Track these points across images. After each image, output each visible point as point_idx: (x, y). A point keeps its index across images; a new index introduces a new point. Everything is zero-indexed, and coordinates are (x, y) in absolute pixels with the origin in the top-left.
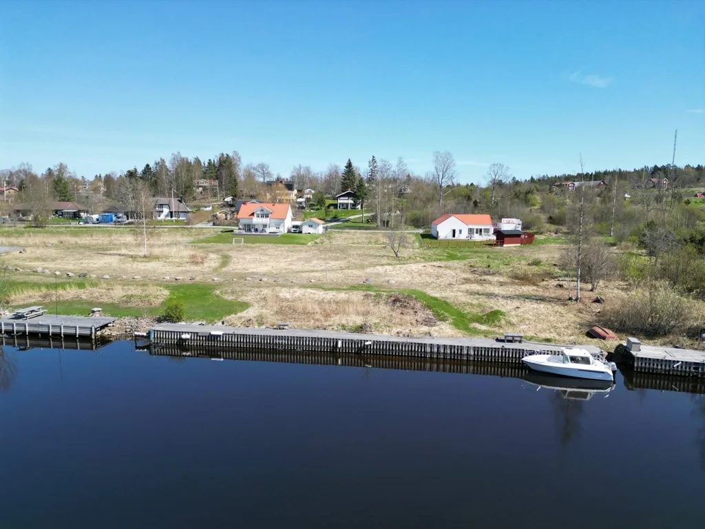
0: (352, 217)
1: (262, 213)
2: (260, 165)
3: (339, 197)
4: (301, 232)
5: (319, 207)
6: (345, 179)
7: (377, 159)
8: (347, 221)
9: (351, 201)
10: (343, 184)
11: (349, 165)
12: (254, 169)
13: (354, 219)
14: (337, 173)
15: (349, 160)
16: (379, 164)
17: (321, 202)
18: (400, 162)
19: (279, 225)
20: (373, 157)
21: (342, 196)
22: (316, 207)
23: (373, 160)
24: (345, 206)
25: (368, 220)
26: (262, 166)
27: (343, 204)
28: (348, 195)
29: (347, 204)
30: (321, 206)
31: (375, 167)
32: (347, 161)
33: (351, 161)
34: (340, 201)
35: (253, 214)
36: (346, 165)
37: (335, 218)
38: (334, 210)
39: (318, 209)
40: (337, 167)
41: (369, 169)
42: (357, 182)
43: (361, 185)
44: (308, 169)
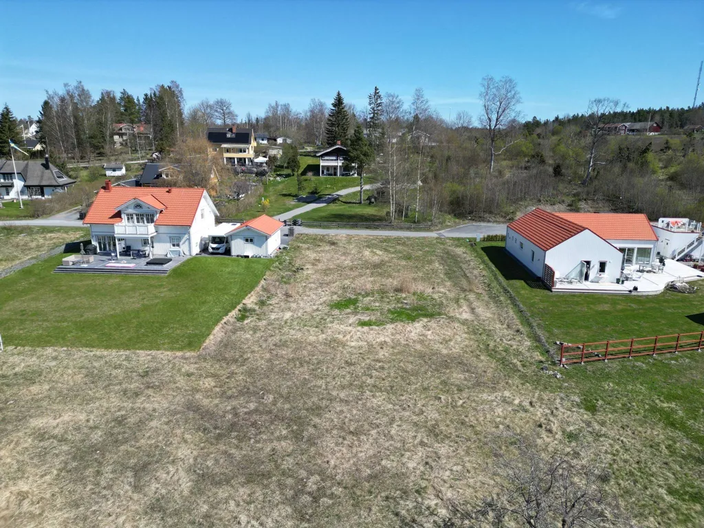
0: (343, 192)
1: (138, 211)
2: (218, 102)
3: (322, 156)
4: (228, 252)
5: (289, 171)
6: (332, 125)
7: (382, 93)
8: (335, 200)
9: (340, 163)
10: (329, 132)
11: (339, 102)
12: (211, 107)
13: (347, 196)
14: (323, 114)
15: (339, 94)
16: (384, 100)
17: (292, 163)
18: (419, 96)
19: (179, 239)
20: (376, 89)
21: (327, 154)
22: (286, 172)
23: (376, 93)
24: (332, 171)
25: (369, 199)
26: (221, 104)
27: (328, 168)
28: (337, 153)
29: (335, 168)
30: (293, 170)
31: (379, 105)
32: (335, 95)
33: (342, 95)
34: (322, 163)
35: (118, 215)
36: (333, 101)
37: (314, 193)
38: (314, 178)
39: (288, 176)
40: (321, 105)
41: (369, 107)
42: (351, 132)
43: (358, 139)
44: (286, 108)
